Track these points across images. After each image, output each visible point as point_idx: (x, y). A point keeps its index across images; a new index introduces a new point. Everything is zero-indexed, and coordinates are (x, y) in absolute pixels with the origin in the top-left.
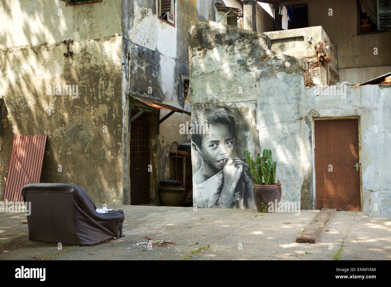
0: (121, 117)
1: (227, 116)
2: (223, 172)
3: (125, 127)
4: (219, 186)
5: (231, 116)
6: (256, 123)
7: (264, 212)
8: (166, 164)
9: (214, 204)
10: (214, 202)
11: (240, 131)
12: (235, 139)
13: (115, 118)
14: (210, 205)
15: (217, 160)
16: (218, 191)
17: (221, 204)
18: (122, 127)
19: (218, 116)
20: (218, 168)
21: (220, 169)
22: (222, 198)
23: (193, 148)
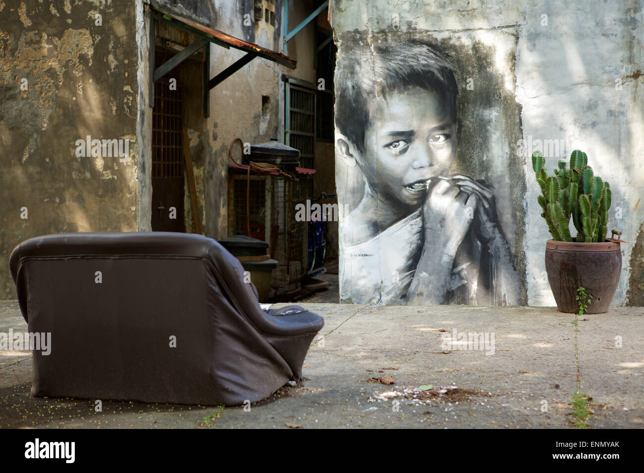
0: (133, 66)
1: (436, 66)
2: (421, 214)
3: (142, 94)
4: (411, 249)
5: (446, 68)
6: (515, 87)
7: (581, 312)
8: (220, 195)
9: (396, 297)
10: (398, 292)
11: (470, 106)
12: (457, 127)
13: (116, 67)
14: (385, 299)
15: (406, 183)
16: (410, 262)
17: (417, 295)
18: (136, 92)
19: (412, 66)
20: (408, 202)
21: (413, 206)
22: (419, 280)
23: (341, 149)
